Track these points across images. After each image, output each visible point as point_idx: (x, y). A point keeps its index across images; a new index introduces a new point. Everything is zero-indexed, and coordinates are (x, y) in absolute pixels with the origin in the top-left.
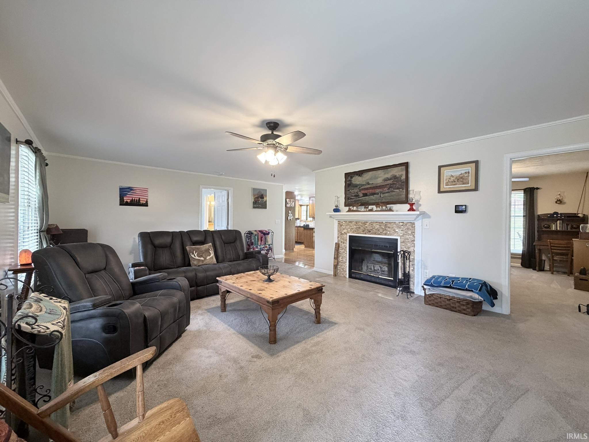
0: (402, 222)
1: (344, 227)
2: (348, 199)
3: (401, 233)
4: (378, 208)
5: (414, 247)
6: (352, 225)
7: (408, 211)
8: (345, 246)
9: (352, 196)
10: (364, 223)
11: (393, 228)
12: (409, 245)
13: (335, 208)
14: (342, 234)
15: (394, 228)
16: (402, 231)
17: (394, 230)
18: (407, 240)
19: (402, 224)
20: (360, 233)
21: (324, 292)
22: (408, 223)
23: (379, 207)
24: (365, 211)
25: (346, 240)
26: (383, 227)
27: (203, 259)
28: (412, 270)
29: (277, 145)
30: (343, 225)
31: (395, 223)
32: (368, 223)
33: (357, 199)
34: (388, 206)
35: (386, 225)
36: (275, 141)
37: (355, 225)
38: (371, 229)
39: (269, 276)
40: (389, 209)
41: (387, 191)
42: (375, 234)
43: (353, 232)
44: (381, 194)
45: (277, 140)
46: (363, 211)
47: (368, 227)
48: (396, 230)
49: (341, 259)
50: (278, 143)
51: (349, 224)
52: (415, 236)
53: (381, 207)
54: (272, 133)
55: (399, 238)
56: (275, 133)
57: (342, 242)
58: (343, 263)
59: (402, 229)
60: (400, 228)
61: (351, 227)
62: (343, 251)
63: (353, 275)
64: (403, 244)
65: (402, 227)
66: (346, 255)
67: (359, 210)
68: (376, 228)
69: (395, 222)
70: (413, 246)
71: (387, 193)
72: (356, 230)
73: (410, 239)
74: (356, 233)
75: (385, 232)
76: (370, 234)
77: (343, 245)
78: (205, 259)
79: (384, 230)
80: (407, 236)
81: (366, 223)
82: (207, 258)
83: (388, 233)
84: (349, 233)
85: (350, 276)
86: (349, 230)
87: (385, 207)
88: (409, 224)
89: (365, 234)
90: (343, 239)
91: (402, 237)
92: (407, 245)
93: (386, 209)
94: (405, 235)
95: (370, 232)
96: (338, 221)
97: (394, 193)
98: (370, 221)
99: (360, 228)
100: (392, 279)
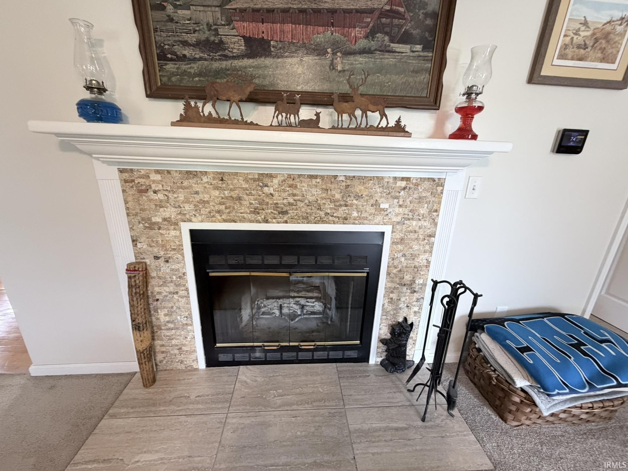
0: (403, 179)
1: (160, 196)
2: (162, 57)
3: (397, 215)
4: (345, 117)
5: (431, 252)
6: (196, 188)
8: (178, 270)
9: (185, 43)
10: (258, 180)
11: (371, 197)
12: (416, 247)
13: (87, 95)
14: (152, 226)
15: (377, 197)
16: (400, 206)
17: (376, 204)
18: (413, 236)
19: (403, 184)
20: (243, 220)
22: (425, 179)
23: (352, 115)
25: (179, 249)
26: (338, 196)
30: (154, 187)
31: (380, 179)
32: (276, 181)
35: (347, 186)
37: (216, 188)
38: (290, 204)
41: (363, 43)
42: (306, 219)
43: (210, 217)
44: (334, 54)
47: (276, 194)
48: (382, 206)
51: (186, 183)
52: (440, 221)
55: (387, 229)
57: (157, 258)
59: (401, 203)
60: (397, 198)
61: (198, 198)
62: (165, 290)
64: (400, 247)
65: (402, 192)
66: (188, 303)
67: (248, 119)
68: (312, 199)
69: (382, 178)
70: (425, 252)
71: (364, 52)
72: (222, 207)
73: (421, 232)
74: (225, 221)
75: (341, 212)
76: (286, 222)
77: (165, 269)
79: (341, 206)
80: (414, 223)
81: (266, 180)
83: (355, 214)
84: (190, 221)
85: (211, 362)
86: (187, 207)
88: (426, 184)
89: (266, 221)
90: (163, 246)
91: (398, 227)
92: (411, 248)
94: (409, 219)
95: (285, 213)
96: (121, 171)
97: (389, 60)
98: (286, 172)
99: (239, 199)
100: (358, 342)
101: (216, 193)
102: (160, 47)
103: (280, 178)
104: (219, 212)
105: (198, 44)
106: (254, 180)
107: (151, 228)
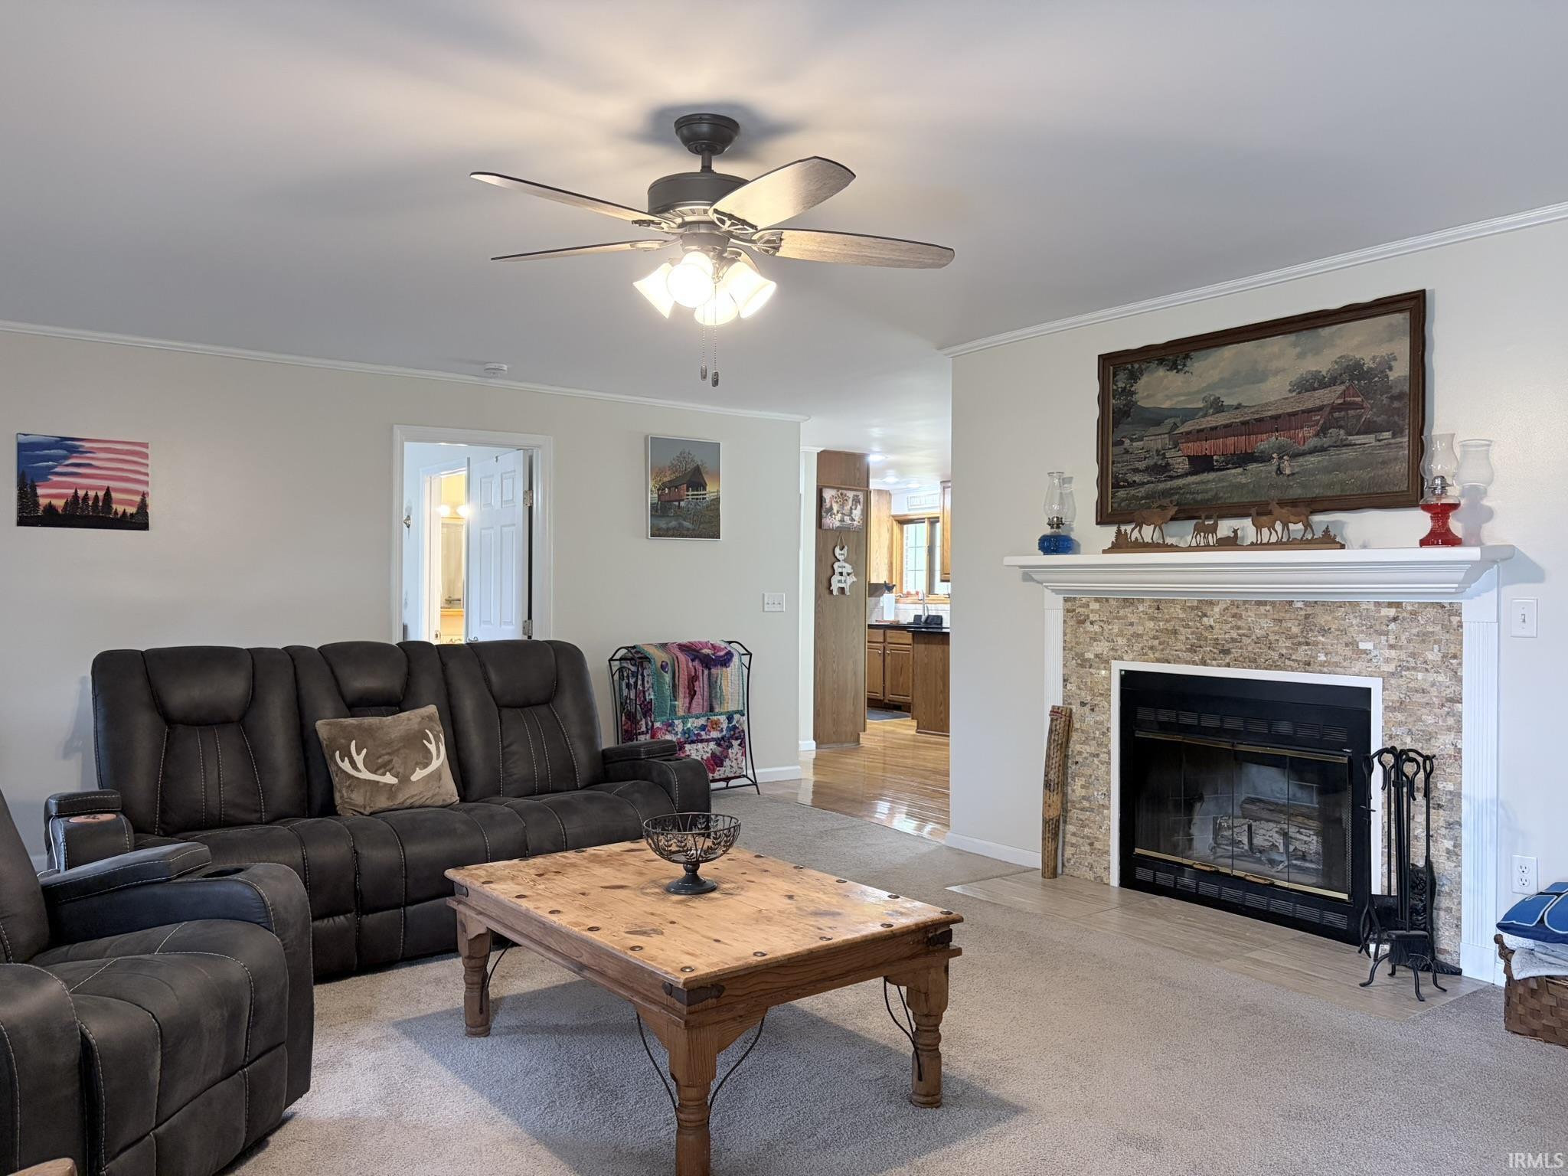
0: (1390, 605)
1: (1096, 628)
2: (1116, 486)
3: (1388, 660)
4: (1265, 531)
5: (1459, 731)
6: (1133, 618)
7: (1424, 543)
8: (1102, 723)
9: (1136, 471)
10: (1197, 608)
11: (1344, 632)
12: (1430, 720)
13: (1048, 531)
14: (1084, 663)
15: (1353, 631)
16: (1391, 647)
17: (1352, 644)
18: (1418, 698)
19: (1392, 612)
20: (1178, 660)
21: (958, 952)
22: (1426, 605)
23: (1271, 527)
24: (1198, 548)
25: (1107, 695)
26: (1295, 630)
27: (394, 781)
28: (1448, 851)
29: (726, 227)
30: (1092, 617)
31: (1354, 605)
32: (1217, 609)
33: (1162, 486)
34: (1317, 518)
35: (1307, 617)
36: (716, 206)
37: (1152, 619)
38: (1233, 640)
39: (693, 866)
40: (1319, 534)
41: (1313, 442)
42: (1253, 662)
43: (1142, 656)
44: (1281, 458)
45: (726, 204)
46: (1190, 549)
47: (1217, 626)
48: (1362, 646)
49: (1083, 792)
50: (731, 217)
51: (1122, 613)
52: (1465, 672)
53: (1278, 526)
54: (707, 168)
55: (1375, 685)
56: (720, 167)
57: (1083, 704)
58: (1092, 810)
59: (1392, 642)
60: (1381, 633)
61: (1131, 630)
62: (1088, 749)
63: (1143, 874)
64: (1400, 717)
65: (1392, 626)
66: (1108, 773)
67: (1169, 541)
68: (1259, 632)
69: (1358, 604)
70: (1449, 729)
71: (1313, 451)
72: (1156, 642)
73: (1434, 691)
74: (1158, 660)
75: (1301, 653)
76: (1228, 665)
77: (1090, 719)
78: (404, 780)
79: (1300, 644)
80: (1420, 676)
81: (1206, 609)
82: (414, 778)
83: (1322, 657)
84: (1122, 659)
85: (1128, 880)
86: (1121, 641)
87: (1300, 526)
88: (1431, 612)
89: (1204, 663)
90: (1091, 689)
91: (1393, 681)
92: (1420, 719)
93: (1309, 537)
94: (1408, 669)
95: (1226, 652)
96: (1066, 600)
97: (1348, 454)
98: (1228, 598)
99: (1175, 632)
100: (1345, 896)
101: (1151, 624)
102: (1115, 477)
103: (1221, 606)
104: (1152, 648)
105: (1147, 470)
106: (1192, 608)
107: (1082, 666)
